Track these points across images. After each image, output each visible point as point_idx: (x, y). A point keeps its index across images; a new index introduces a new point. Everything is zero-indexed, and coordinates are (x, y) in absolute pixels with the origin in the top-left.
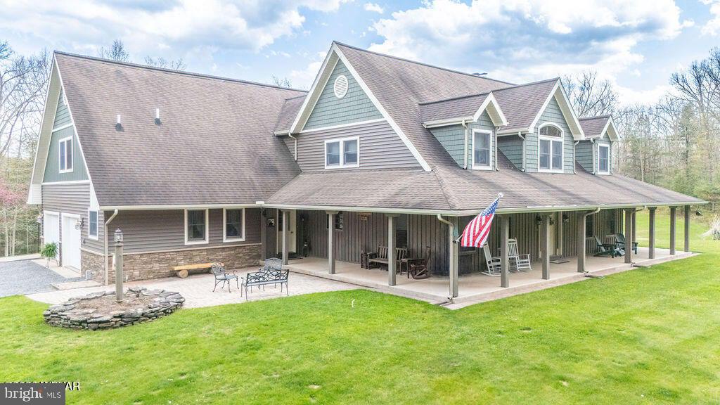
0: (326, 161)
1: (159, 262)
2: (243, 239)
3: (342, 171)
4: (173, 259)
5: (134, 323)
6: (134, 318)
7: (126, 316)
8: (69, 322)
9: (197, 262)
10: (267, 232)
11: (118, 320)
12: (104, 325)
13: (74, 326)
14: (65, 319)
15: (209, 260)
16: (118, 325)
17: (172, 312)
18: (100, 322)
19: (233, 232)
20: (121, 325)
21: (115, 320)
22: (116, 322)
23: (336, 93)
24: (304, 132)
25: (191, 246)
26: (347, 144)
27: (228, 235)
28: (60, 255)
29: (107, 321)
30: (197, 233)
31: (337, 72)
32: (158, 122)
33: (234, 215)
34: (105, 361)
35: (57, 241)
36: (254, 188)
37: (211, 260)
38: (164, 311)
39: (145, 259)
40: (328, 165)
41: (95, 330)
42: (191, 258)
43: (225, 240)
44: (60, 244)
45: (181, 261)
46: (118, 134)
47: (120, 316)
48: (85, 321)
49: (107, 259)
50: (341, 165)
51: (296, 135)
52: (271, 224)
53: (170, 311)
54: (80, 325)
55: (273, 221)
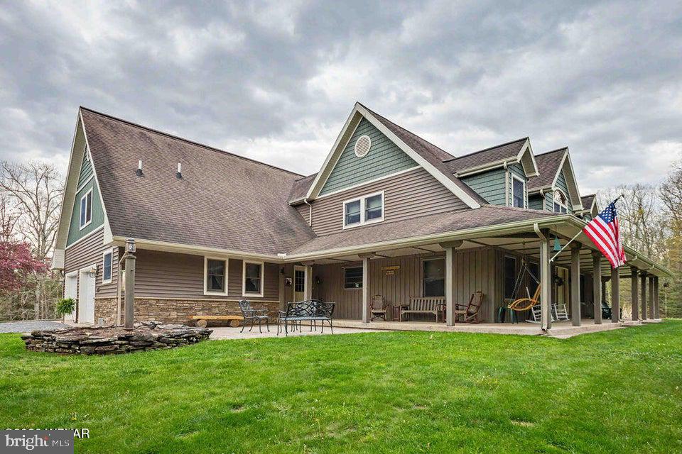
0: (344, 222)
1: (177, 310)
2: (262, 295)
3: (363, 227)
4: (191, 308)
5: (147, 349)
6: (146, 341)
7: (135, 338)
8: (54, 344)
9: (216, 314)
10: (285, 290)
11: (124, 342)
12: (102, 348)
13: (60, 350)
14: (49, 340)
15: (228, 313)
16: (123, 349)
17: (197, 342)
18: (98, 344)
19: (251, 287)
20: (128, 351)
21: (119, 342)
22: (121, 345)
23: (357, 154)
24: (321, 197)
25: (210, 297)
26: (369, 201)
27: (248, 290)
28: (77, 311)
29: (108, 343)
30: (216, 284)
31: (358, 133)
32: (179, 176)
33: (254, 269)
34: (93, 386)
35: (74, 297)
36: (274, 243)
37: (231, 314)
38: (188, 338)
39: (161, 305)
40: (346, 225)
41: (89, 354)
42: (209, 309)
43: (244, 295)
44: (77, 300)
45: (199, 311)
46: (138, 179)
47: (127, 338)
48: (76, 343)
49: (120, 301)
50: (363, 222)
51: (311, 201)
52: (289, 282)
53: (195, 340)
54: (70, 348)
55: (290, 280)
